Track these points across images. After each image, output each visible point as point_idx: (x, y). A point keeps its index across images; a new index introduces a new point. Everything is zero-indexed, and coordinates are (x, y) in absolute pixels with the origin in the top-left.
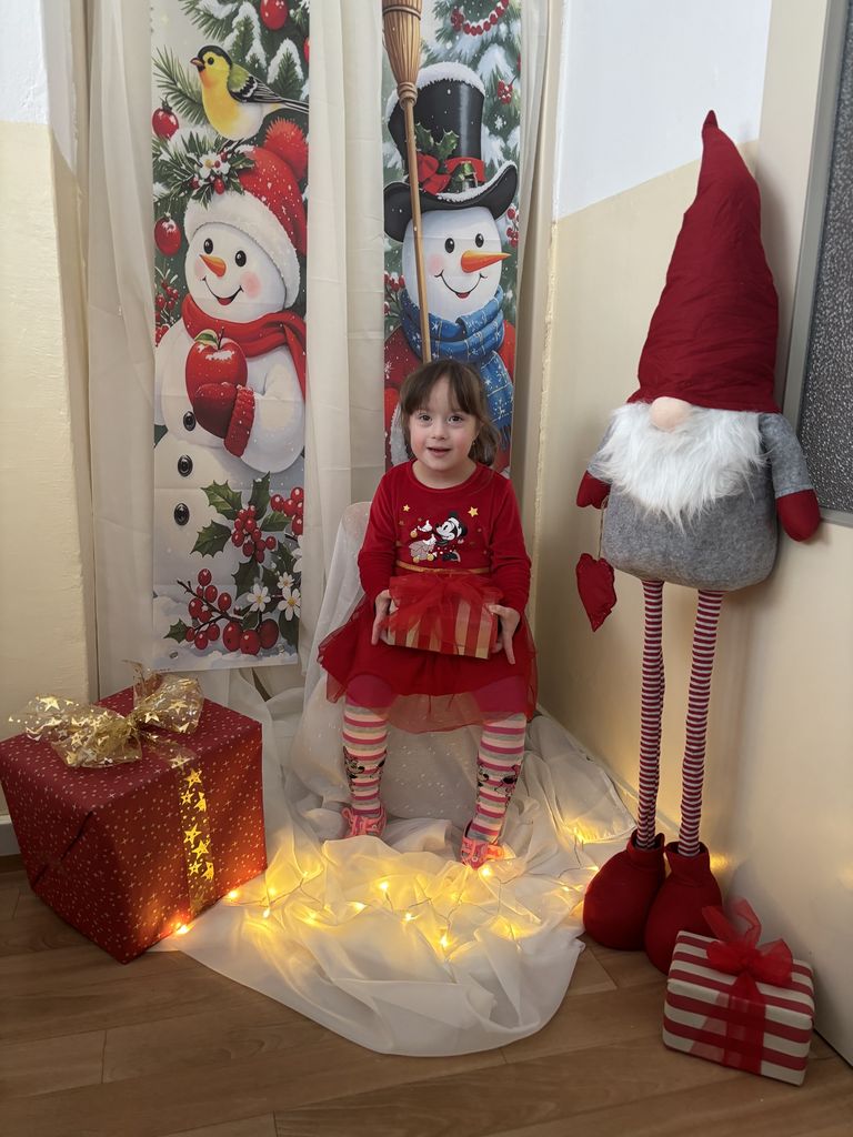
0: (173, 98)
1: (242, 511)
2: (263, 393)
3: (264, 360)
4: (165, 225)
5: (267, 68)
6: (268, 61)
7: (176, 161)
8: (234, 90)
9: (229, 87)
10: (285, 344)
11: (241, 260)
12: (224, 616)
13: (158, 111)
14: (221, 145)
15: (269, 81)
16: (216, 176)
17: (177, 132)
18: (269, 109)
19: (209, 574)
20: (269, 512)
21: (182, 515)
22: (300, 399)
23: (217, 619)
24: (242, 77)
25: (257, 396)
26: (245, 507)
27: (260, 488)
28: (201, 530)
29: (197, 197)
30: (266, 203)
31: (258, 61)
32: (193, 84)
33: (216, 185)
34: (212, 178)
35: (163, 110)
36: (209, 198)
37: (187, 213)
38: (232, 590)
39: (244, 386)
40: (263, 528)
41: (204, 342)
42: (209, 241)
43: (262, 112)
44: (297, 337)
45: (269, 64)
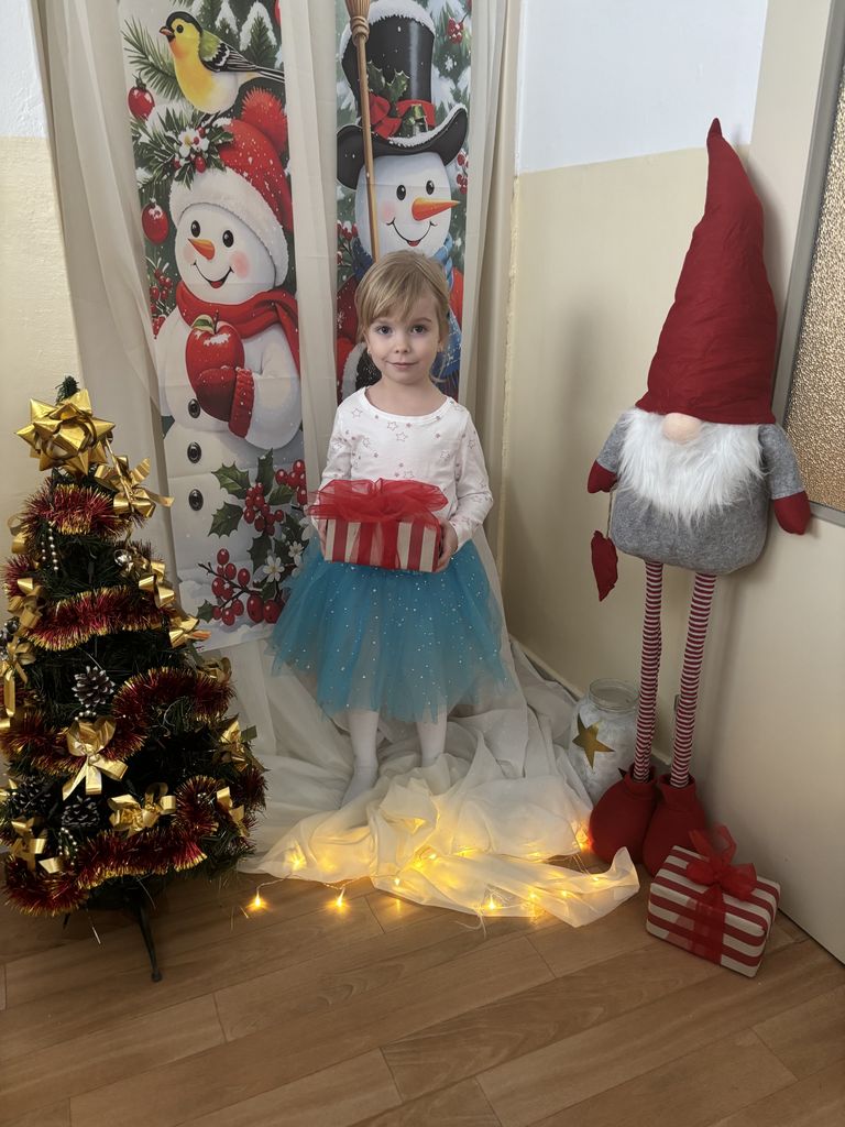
0: (146, 73)
1: (250, 489)
2: (261, 373)
3: (260, 339)
4: (152, 212)
5: (238, 34)
6: (239, 26)
7: (156, 142)
8: (206, 59)
9: (201, 57)
10: (278, 322)
11: (229, 240)
12: (245, 590)
13: (133, 89)
14: (199, 119)
15: (241, 49)
16: (196, 153)
17: (154, 111)
18: (244, 78)
19: (227, 553)
20: (275, 486)
21: (196, 501)
22: (295, 375)
23: (240, 594)
24: (213, 43)
25: (255, 376)
26: (253, 485)
27: (265, 465)
28: (215, 513)
29: (179, 178)
30: (248, 179)
31: (228, 26)
32: (165, 56)
33: (198, 163)
34: (193, 156)
35: (138, 88)
36: (191, 178)
37: (171, 196)
38: (249, 564)
39: (242, 367)
40: (271, 503)
41: (201, 328)
42: (196, 223)
43: (237, 81)
44: (289, 315)
45: (240, 30)
